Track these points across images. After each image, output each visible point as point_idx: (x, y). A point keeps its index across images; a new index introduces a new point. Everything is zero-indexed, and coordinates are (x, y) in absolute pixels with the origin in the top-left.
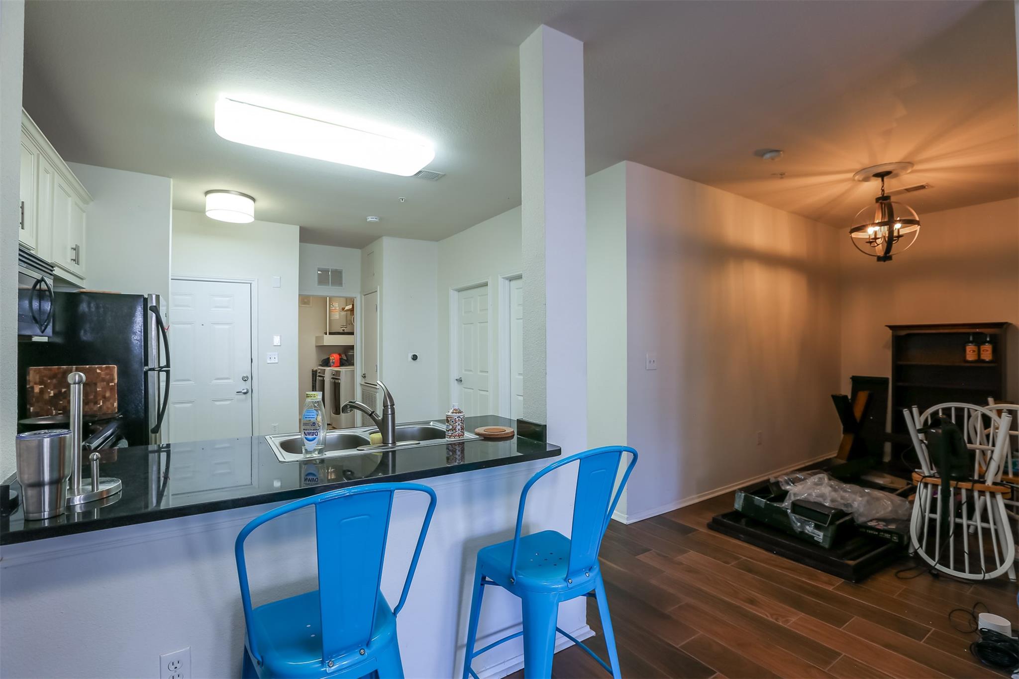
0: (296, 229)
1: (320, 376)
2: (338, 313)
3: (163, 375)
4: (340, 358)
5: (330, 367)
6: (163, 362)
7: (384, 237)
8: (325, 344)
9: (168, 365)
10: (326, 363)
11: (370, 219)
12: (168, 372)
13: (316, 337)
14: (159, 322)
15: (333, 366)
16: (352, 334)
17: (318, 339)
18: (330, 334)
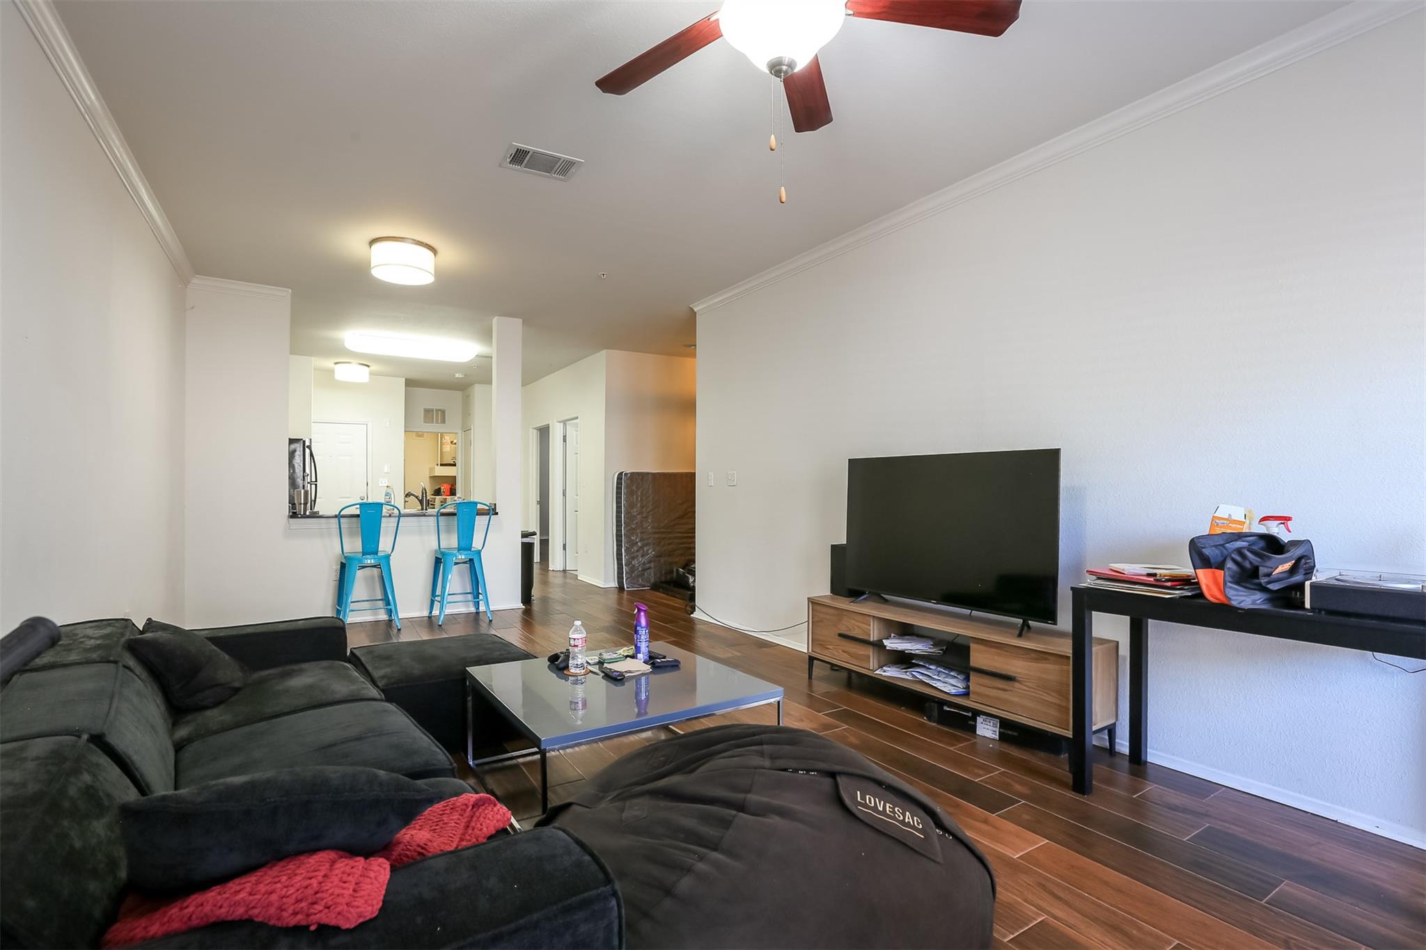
0: (404, 380)
1: (431, 504)
2: (449, 446)
3: (313, 486)
4: (451, 489)
5: (441, 495)
6: (314, 479)
7: (476, 385)
8: (436, 475)
9: (316, 481)
10: (438, 492)
11: (457, 376)
12: (316, 485)
13: (430, 468)
14: (311, 455)
15: (444, 495)
16: (455, 465)
17: (432, 470)
18: (441, 465)
